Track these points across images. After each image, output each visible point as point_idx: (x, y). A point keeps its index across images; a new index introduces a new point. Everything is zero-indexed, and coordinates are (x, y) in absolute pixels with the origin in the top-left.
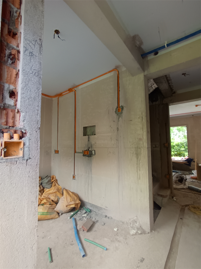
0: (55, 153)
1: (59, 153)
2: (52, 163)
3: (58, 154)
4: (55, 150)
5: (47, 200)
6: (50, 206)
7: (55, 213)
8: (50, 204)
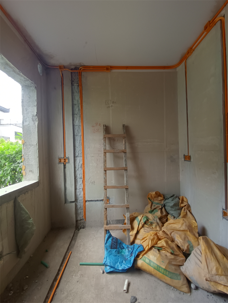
0: (185, 161)
1: (192, 160)
2: (181, 176)
3: (190, 161)
4: (184, 155)
5: (167, 242)
6: (173, 257)
7: (182, 280)
8: (172, 254)
